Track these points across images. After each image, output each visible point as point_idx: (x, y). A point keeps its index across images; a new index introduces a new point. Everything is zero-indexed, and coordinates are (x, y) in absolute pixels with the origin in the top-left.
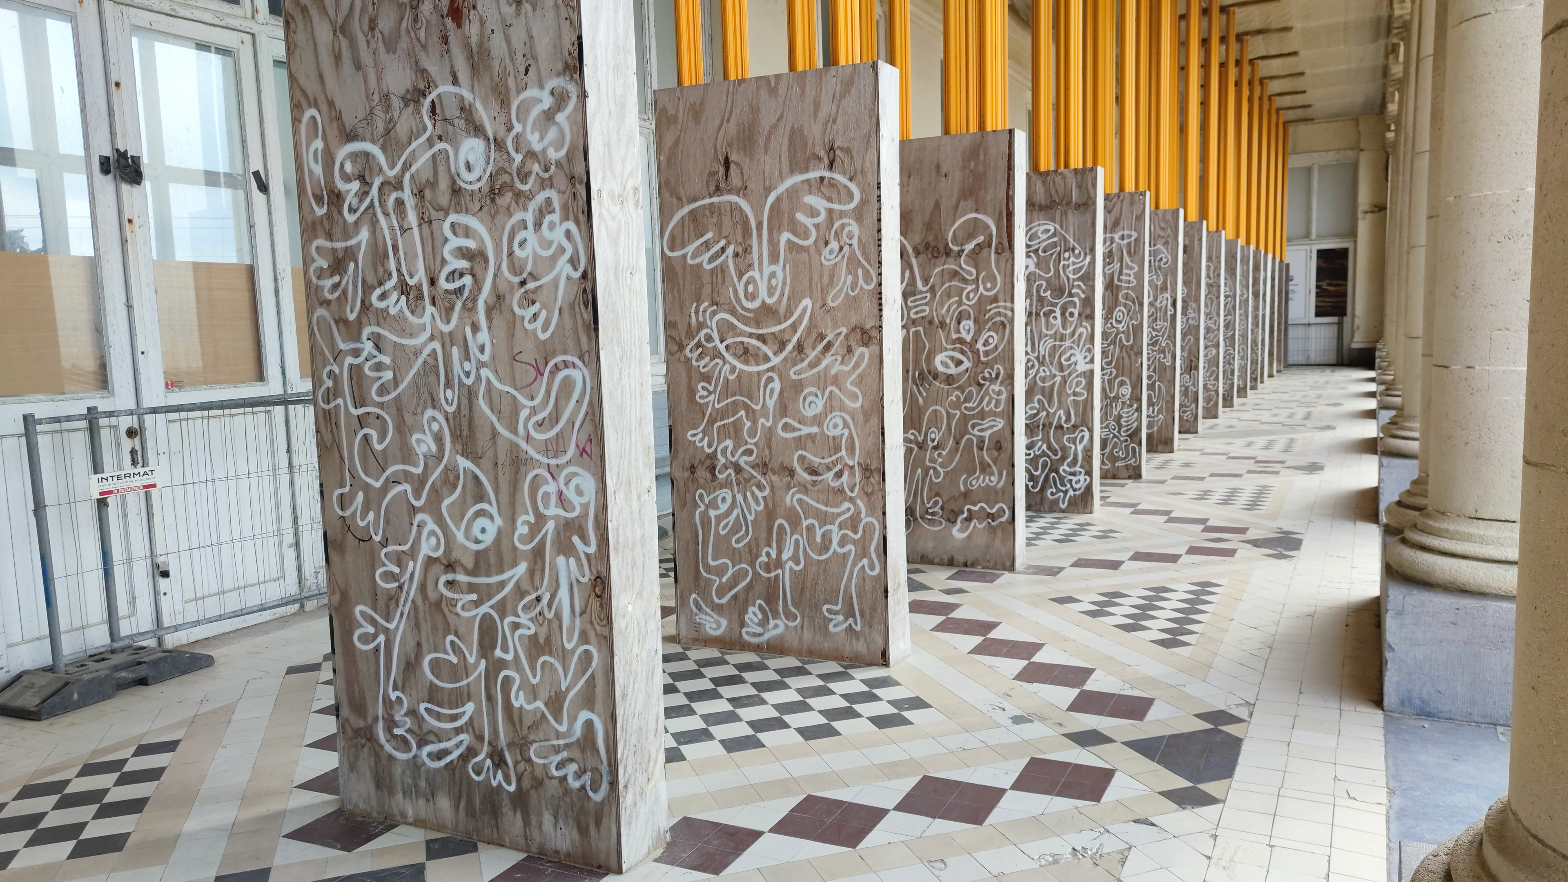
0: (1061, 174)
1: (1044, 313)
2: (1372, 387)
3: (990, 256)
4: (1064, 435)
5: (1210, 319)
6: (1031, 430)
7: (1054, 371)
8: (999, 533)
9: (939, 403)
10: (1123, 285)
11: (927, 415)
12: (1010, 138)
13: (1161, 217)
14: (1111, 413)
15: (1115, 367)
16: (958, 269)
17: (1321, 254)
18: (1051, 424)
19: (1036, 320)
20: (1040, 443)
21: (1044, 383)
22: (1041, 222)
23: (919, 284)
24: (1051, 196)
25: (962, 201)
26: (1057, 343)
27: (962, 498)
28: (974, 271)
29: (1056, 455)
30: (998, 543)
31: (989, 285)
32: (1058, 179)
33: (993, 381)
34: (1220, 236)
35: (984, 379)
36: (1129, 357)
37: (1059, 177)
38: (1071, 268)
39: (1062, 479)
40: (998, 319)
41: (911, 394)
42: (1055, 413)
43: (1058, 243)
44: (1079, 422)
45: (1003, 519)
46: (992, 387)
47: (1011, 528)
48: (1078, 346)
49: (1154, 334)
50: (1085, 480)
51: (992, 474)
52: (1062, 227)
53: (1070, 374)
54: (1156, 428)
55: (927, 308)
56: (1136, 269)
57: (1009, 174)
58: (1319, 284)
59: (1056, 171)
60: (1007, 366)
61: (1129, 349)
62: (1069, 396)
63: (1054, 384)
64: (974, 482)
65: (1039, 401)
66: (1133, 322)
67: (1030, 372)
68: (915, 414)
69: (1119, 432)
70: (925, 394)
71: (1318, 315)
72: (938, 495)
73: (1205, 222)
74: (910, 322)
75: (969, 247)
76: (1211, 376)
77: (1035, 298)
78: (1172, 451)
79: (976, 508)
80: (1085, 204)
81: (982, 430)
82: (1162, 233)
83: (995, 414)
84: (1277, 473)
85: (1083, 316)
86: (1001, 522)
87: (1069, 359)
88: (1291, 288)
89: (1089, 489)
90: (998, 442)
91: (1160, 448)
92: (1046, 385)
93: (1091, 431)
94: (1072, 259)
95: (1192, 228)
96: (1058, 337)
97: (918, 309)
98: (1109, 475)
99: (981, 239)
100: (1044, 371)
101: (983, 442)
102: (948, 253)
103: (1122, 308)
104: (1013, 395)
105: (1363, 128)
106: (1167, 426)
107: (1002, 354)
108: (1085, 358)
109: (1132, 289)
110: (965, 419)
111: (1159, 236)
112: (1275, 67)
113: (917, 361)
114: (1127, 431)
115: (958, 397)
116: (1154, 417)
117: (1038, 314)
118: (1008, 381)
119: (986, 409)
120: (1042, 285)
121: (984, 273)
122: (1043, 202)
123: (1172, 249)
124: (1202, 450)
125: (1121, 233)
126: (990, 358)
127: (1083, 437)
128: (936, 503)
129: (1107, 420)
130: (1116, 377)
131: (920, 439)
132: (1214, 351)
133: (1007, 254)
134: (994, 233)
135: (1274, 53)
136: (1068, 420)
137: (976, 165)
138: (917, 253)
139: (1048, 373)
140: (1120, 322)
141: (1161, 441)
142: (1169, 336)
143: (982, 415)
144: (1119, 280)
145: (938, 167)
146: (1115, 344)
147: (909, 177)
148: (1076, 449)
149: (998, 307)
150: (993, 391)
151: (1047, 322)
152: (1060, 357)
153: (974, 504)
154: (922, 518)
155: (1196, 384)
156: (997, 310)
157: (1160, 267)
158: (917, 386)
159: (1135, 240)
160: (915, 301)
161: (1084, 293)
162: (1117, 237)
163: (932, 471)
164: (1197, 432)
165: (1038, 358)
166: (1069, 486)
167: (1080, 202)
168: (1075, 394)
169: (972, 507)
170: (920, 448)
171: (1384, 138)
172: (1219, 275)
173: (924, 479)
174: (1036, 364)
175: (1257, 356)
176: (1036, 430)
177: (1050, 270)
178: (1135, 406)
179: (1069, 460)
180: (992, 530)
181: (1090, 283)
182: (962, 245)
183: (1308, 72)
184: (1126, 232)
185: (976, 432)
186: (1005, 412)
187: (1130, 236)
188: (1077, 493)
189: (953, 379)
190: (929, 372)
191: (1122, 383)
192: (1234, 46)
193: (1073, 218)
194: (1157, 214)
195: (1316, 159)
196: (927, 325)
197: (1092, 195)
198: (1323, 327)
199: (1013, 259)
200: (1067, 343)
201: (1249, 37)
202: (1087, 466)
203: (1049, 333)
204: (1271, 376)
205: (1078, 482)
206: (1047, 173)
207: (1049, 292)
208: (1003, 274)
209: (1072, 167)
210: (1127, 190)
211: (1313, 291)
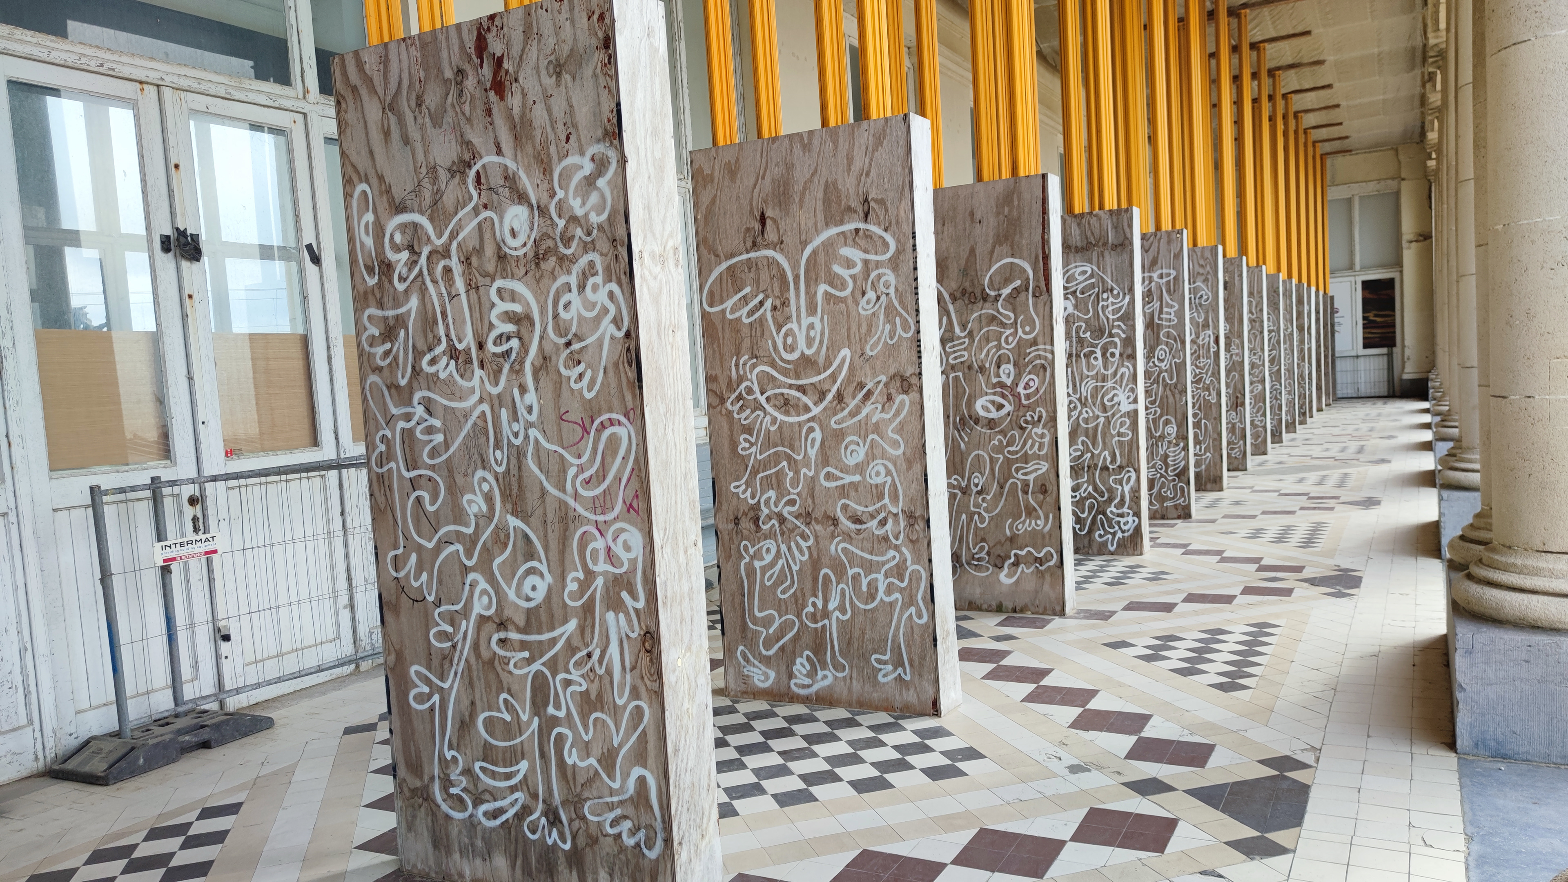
0: (1096, 216)
1: (1084, 354)
2: (1427, 418)
3: (1027, 299)
4: (1109, 476)
5: (1255, 354)
6: (1076, 472)
7: (1097, 412)
8: (1048, 577)
9: (981, 447)
10: (1164, 323)
11: (970, 460)
12: (1044, 182)
13: (1199, 254)
14: (1157, 453)
15: (1159, 406)
16: (996, 314)
17: (1366, 285)
18: (1096, 465)
19: (1076, 361)
20: (1086, 485)
21: (1087, 424)
22: (1077, 264)
23: (957, 330)
24: (1087, 238)
25: (997, 246)
26: (1099, 384)
27: (1008, 543)
28: (1012, 315)
29: (1103, 497)
30: (1046, 587)
31: (1027, 329)
32: (1093, 221)
33: (1035, 424)
34: (1261, 271)
35: (1027, 422)
36: (1174, 396)
37: (1095, 218)
38: (1110, 308)
39: (1109, 520)
40: (1038, 362)
41: (953, 440)
42: (1100, 455)
43: (1096, 285)
44: (1124, 463)
45: (1052, 563)
46: (1035, 430)
47: (1060, 572)
48: (1121, 387)
49: (1197, 371)
50: (1134, 521)
51: (1039, 518)
52: (1099, 269)
53: (1113, 415)
54: (1203, 467)
55: (966, 353)
56: (1177, 307)
57: (1044, 218)
58: (1366, 315)
59: (1090, 213)
60: (1050, 409)
61: (1172, 388)
62: (1113, 436)
63: (1097, 425)
64: (1020, 527)
65: (1083, 442)
66: (1176, 360)
67: (1073, 413)
68: (957, 460)
69: (1166, 471)
70: (966, 439)
71: (1366, 346)
72: (983, 540)
73: (1244, 258)
74: (949, 368)
75: (1006, 291)
76: (1258, 412)
77: (1074, 339)
78: (1221, 490)
79: (1023, 553)
80: (1121, 245)
81: (1026, 474)
82: (1201, 271)
83: (1039, 457)
84: (1332, 509)
85: (1125, 356)
86: (1049, 567)
87: (1112, 400)
88: (1336, 320)
89: (1138, 530)
90: (1043, 485)
91: (1209, 486)
92: (1090, 426)
93: (1137, 471)
94: (1111, 299)
95: (1232, 264)
96: (1100, 378)
97: (956, 355)
98: (1158, 516)
99: (1018, 283)
100: (1087, 412)
101: (1028, 485)
102: (985, 298)
103: (1164, 347)
104: (1056, 438)
105: (1402, 157)
106: (1215, 464)
107: (1043, 397)
108: (1128, 398)
109: (1173, 327)
110: (1008, 462)
111: (1198, 273)
112: (1309, 100)
113: (957, 407)
114: (1175, 470)
115: (1000, 442)
116: (1201, 455)
117: (1078, 356)
118: (1051, 424)
119: (1030, 452)
120: (1081, 326)
121: (1022, 317)
122: (1079, 244)
123: (1212, 285)
124: (1252, 487)
125: (1159, 272)
126: (1031, 401)
127: (1129, 477)
128: (982, 548)
129: (1153, 459)
130: (1161, 416)
131: (963, 484)
132: (1260, 387)
133: (1045, 297)
134: (1031, 276)
135: (1307, 86)
136: (1113, 460)
137: (1010, 211)
138: (954, 299)
139: (1091, 415)
140: (1162, 361)
141: (1209, 480)
142: (1213, 373)
143: (1026, 459)
144: (1160, 319)
145: (972, 214)
146: (1158, 383)
147: (944, 225)
148: (1123, 490)
149: (1038, 350)
150: (1036, 433)
151: (1088, 363)
152: (1103, 397)
153: (1021, 549)
154: (968, 564)
155: (1242, 420)
156: (1037, 353)
157: (1200, 304)
158: (958, 431)
159: (1174, 278)
160: (954, 346)
161: (1124, 333)
162: (1155, 276)
163: (976, 516)
164: (1246, 470)
165: (1080, 399)
166: (1117, 528)
167: (1116, 243)
168: (1119, 434)
169: (1019, 552)
170: (964, 493)
171: (1425, 166)
172: (1261, 310)
173: (969, 525)
174: (1079, 405)
175: (1305, 390)
176: (1081, 472)
177: (1089, 311)
178: (1182, 445)
179: (1116, 501)
180: (1041, 574)
181: (1130, 323)
182: (999, 290)
183: (1343, 104)
184: (1165, 271)
185: (1020, 476)
186: (1049, 455)
187: (1169, 275)
188: (1126, 534)
189: (995, 423)
190: (970, 417)
191: (1167, 422)
192: (1266, 81)
193: (1110, 259)
194: (1195, 252)
195: (1356, 190)
196: (966, 371)
197: (1129, 235)
198: (1372, 358)
199: (1051, 302)
200: (1110, 384)
201: (1281, 72)
202: (1135, 507)
203: (1090, 374)
204: (1320, 410)
205: (1126, 523)
206: (1082, 215)
207: (1089, 333)
208: (1041, 317)
209: (1107, 208)
210: (1164, 229)
211: (1360, 322)
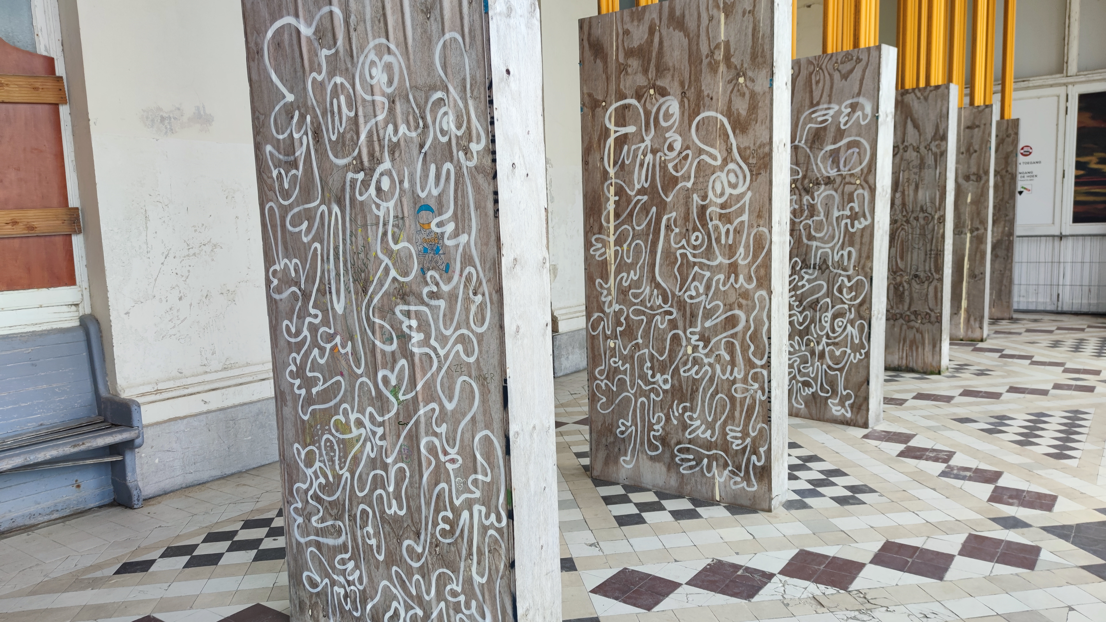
58: (1083, 159)
71: (1078, 218)
198: (1088, 240)
211: (1071, 173)
